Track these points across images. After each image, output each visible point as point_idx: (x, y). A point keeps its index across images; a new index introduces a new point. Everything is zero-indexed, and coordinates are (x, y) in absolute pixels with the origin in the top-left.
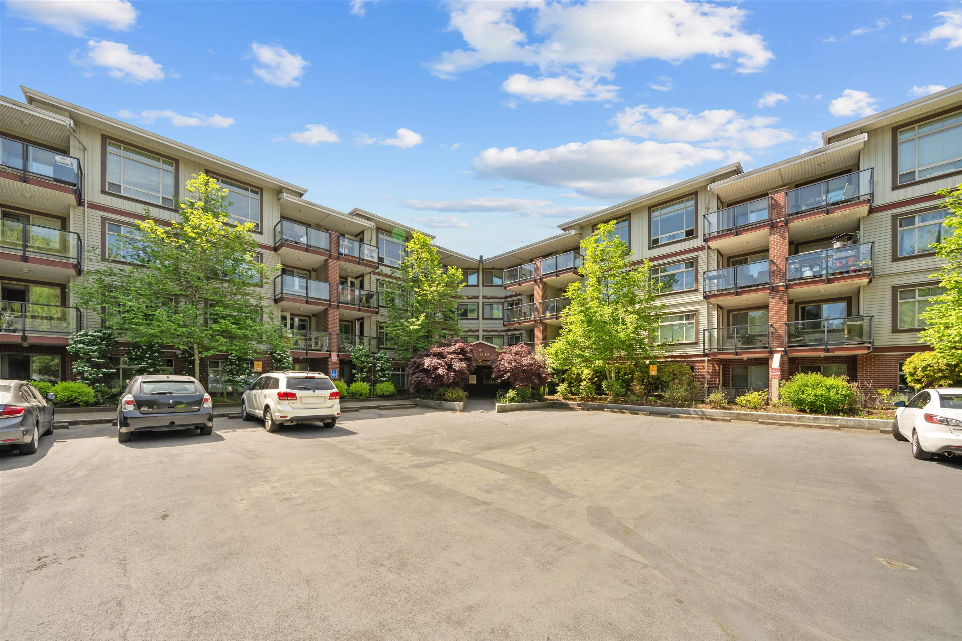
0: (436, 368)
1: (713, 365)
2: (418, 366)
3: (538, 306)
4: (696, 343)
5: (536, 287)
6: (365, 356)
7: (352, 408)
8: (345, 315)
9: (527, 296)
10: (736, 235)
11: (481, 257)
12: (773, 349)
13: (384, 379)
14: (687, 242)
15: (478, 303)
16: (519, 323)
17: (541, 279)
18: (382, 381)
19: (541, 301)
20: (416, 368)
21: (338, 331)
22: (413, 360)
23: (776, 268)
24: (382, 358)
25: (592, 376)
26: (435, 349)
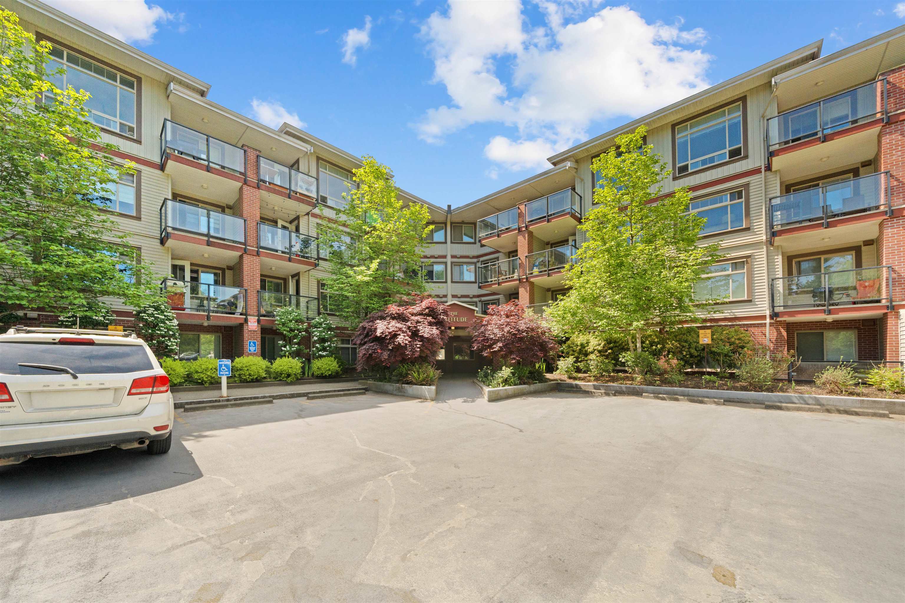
0: (395, 336)
1: (778, 330)
2: (368, 333)
3: (524, 261)
4: (750, 301)
5: (520, 238)
6: (296, 321)
7: (264, 397)
8: (273, 269)
9: (505, 253)
10: (823, 142)
11: (449, 207)
12: (894, 303)
13: (324, 354)
14: (731, 166)
15: (446, 263)
16: (499, 284)
17: (527, 227)
18: (321, 356)
19: (527, 254)
20: (365, 337)
21: (259, 287)
22: (361, 325)
23: (895, 183)
24: (321, 324)
25: (604, 347)
26: (393, 309)
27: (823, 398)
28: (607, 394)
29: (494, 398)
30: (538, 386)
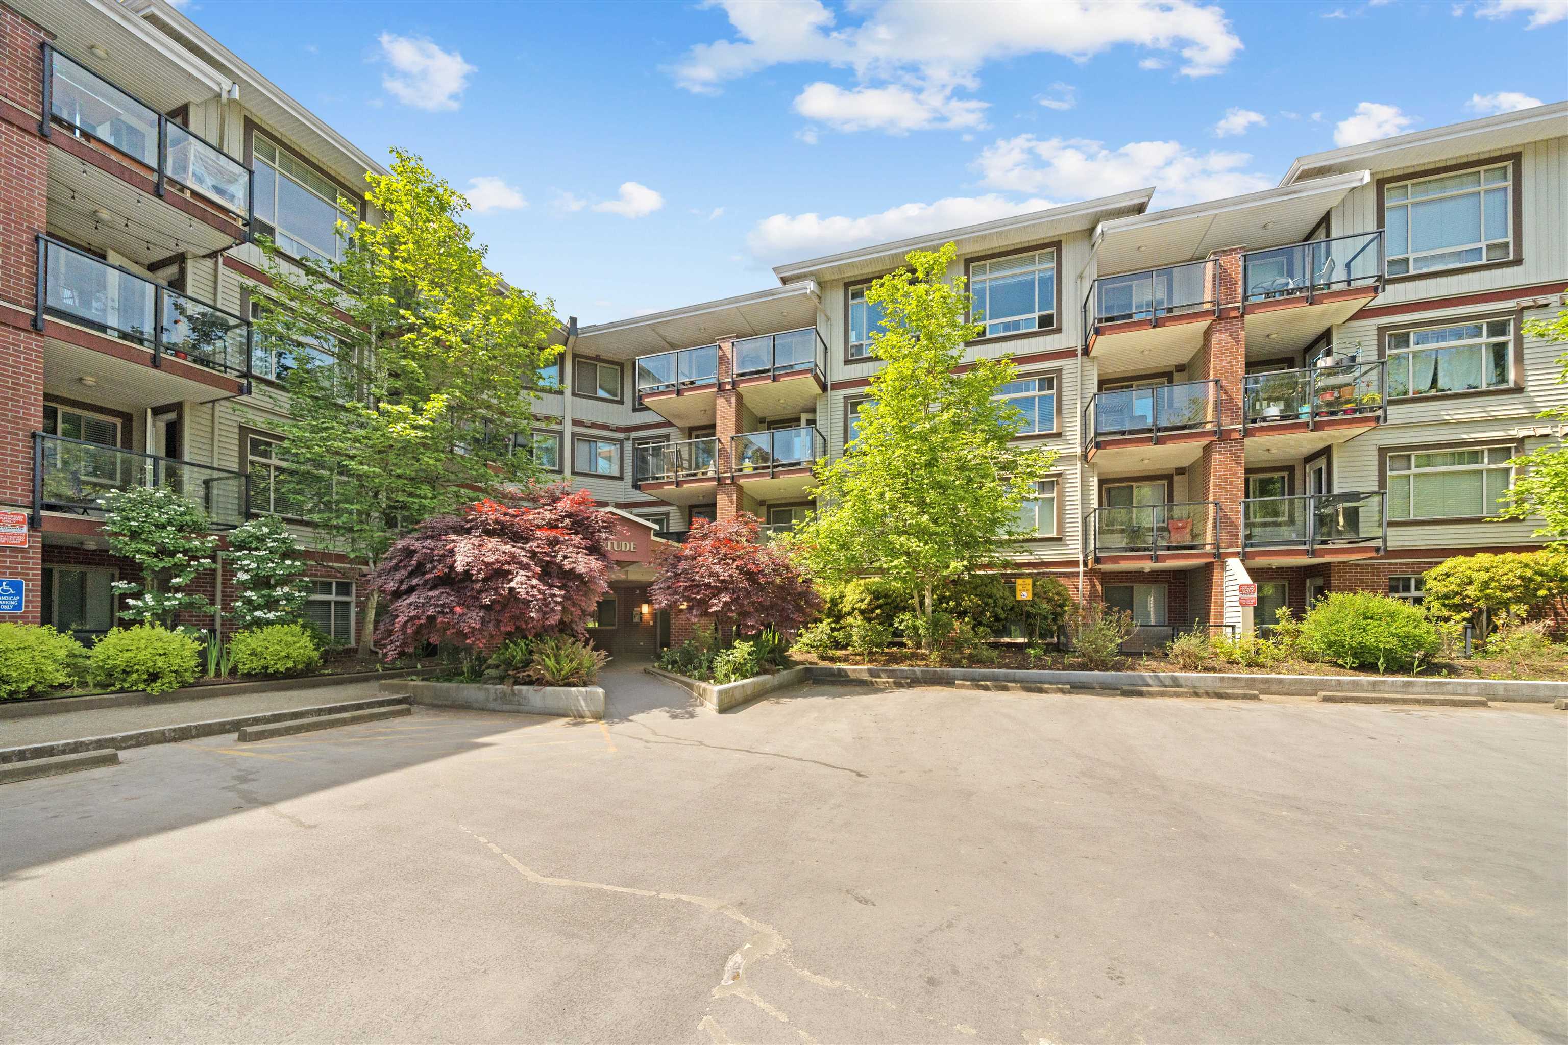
0: (498, 574)
1: (1092, 582)
2: (420, 565)
3: (728, 445)
4: (1059, 539)
5: (721, 402)
6: (181, 529)
7: (76, 747)
8: (90, 381)
9: (681, 429)
10: (1154, 327)
11: (573, 321)
12: (1219, 550)
13: (271, 616)
14: (1041, 339)
15: (561, 434)
16: (678, 484)
17: (734, 384)
18: (259, 623)
19: (733, 434)
20: (411, 575)
21: (37, 423)
22: (400, 544)
23: (1224, 397)
24: (261, 540)
25: (869, 605)
26: (490, 511)
27: (1181, 677)
28: (899, 685)
29: (728, 706)
30: (784, 675)
